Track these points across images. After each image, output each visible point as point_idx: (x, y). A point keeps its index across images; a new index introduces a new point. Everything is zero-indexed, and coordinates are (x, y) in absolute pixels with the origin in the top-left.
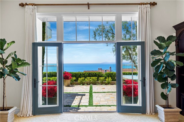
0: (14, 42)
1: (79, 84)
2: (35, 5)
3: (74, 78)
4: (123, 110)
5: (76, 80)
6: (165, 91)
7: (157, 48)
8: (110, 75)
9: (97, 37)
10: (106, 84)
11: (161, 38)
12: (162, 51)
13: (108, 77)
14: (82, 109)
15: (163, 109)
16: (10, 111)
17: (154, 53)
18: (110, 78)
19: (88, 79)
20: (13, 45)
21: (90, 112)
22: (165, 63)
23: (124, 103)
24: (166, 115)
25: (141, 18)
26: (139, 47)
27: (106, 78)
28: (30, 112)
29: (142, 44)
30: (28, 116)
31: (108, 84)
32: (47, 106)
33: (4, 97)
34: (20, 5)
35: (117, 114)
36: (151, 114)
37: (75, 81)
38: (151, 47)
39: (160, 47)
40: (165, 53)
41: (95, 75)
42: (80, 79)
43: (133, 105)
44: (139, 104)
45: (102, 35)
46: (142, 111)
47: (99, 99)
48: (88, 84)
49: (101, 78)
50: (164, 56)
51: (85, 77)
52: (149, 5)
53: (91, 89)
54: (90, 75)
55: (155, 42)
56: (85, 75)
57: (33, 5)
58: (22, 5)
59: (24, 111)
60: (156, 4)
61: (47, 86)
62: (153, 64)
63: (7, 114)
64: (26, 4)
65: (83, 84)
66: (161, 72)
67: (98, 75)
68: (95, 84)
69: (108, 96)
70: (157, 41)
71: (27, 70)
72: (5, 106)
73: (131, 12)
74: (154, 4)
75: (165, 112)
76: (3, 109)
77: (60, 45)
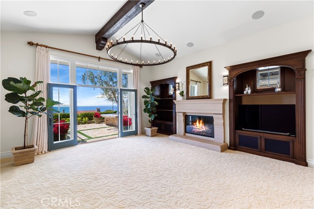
2: (49, 47)
4: (124, 135)
11: (147, 89)
12: (149, 96)
13: (85, 117)
25: (135, 73)
26: (133, 92)
28: (46, 150)
30: (43, 152)
32: (60, 141)
33: (25, 136)
36: (140, 134)
39: (148, 94)
40: (151, 97)
43: (128, 131)
44: (134, 130)
46: (135, 133)
50: (150, 99)
55: (144, 90)
57: (46, 47)
58: (31, 44)
60: (142, 67)
61: (59, 123)
64: (37, 45)
72: (26, 145)
76: (25, 147)
77: (74, 87)
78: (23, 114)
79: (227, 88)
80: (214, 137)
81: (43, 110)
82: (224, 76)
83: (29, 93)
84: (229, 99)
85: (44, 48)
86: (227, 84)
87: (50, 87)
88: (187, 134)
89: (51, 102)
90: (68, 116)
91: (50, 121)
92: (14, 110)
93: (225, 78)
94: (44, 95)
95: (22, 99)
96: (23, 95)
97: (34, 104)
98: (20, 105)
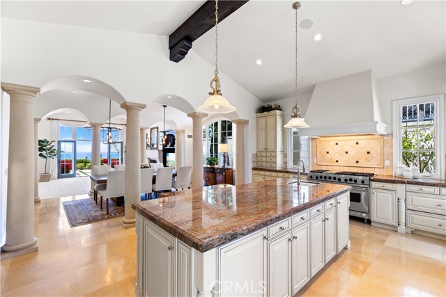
30: (55, 179)
32: (65, 174)
34: (48, 119)
59: (53, 177)
61: (65, 163)
76: (45, 173)
78: (45, 157)
81: (55, 155)
83: (48, 147)
87: (59, 142)
89: (59, 151)
90: (71, 161)
91: (59, 161)
92: (41, 155)
94: (56, 147)
95: (45, 150)
96: (45, 148)
97: (51, 152)
98: (44, 153)
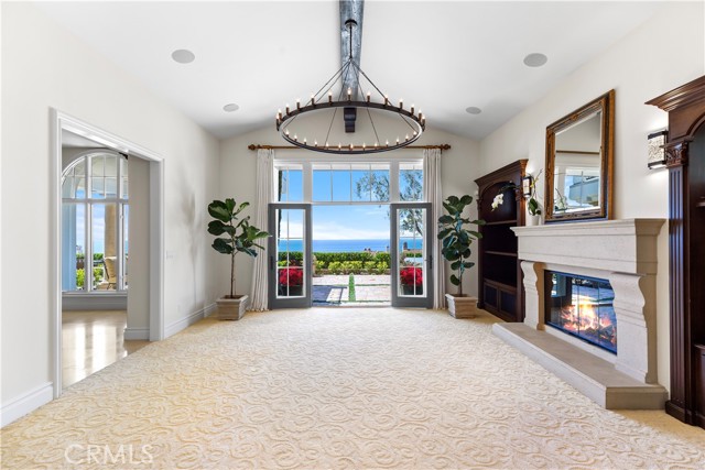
0: (248, 204)
1: (330, 274)
2: (272, 148)
3: (322, 263)
4: (399, 304)
5: (327, 265)
6: (456, 273)
7: (448, 214)
8: (383, 258)
9: (363, 194)
10: (378, 273)
11: (453, 199)
12: (454, 217)
13: (382, 261)
14: (343, 304)
15: (452, 298)
16: (242, 299)
17: (443, 220)
18: (385, 263)
19: (346, 265)
20: (247, 207)
21: (351, 307)
22: (456, 234)
23: (400, 294)
24: (456, 306)
25: (427, 166)
26: (424, 210)
27: (377, 262)
28: (265, 306)
29: (429, 206)
31: (381, 272)
32: (288, 297)
34: (250, 147)
35: (393, 310)
36: (440, 308)
37: (323, 267)
38: (440, 211)
39: (451, 212)
40: (456, 220)
41: (357, 257)
42: (331, 264)
43: (415, 296)
44: (424, 295)
45: (370, 189)
46: (427, 304)
47: (364, 293)
48: (345, 274)
49: (370, 263)
50: (455, 224)
51: (342, 261)
52: (438, 150)
53: (351, 280)
54: (350, 257)
55: (444, 204)
56: (341, 258)
57: (269, 147)
58: (252, 148)
59: (257, 304)
60: (449, 147)
61: (288, 267)
62: (440, 237)
63: (238, 303)
64: (259, 147)
65: (338, 274)
66: (452, 248)
67: (364, 258)
68: (358, 272)
69: (379, 290)
70: (448, 202)
71: (263, 241)
72: (234, 293)
73: (414, 159)
74: (447, 147)
75: (456, 301)
76: (232, 297)
77: (307, 208)
78: (230, 250)
79: (662, 177)
80: (615, 353)
82: (651, 136)
84: (670, 221)
85: (266, 150)
86: (664, 162)
88: (549, 329)
91: (271, 262)
92: (218, 245)
93: (654, 139)
95: (227, 229)
96: (229, 223)
